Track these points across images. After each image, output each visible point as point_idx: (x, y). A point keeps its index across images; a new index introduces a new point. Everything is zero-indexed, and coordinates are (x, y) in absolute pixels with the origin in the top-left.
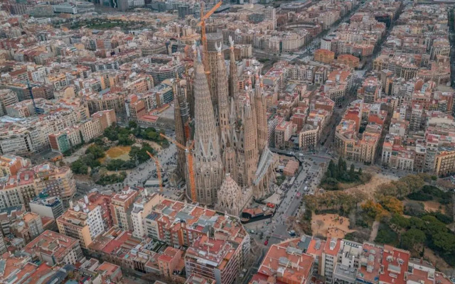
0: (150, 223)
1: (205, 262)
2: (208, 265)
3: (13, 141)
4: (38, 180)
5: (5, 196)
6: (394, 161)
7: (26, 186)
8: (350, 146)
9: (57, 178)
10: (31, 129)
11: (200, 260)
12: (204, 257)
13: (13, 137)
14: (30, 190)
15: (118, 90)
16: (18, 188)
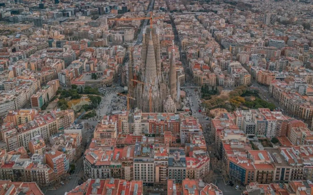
0: (144, 125)
1: (193, 130)
2: (195, 131)
3: (7, 104)
4: (58, 118)
5: (40, 131)
6: (225, 83)
7: (52, 123)
8: (204, 79)
9: (69, 116)
10: (17, 95)
11: (190, 130)
12: (192, 128)
13: (7, 102)
14: (54, 125)
15: (48, 69)
16: (47, 125)
